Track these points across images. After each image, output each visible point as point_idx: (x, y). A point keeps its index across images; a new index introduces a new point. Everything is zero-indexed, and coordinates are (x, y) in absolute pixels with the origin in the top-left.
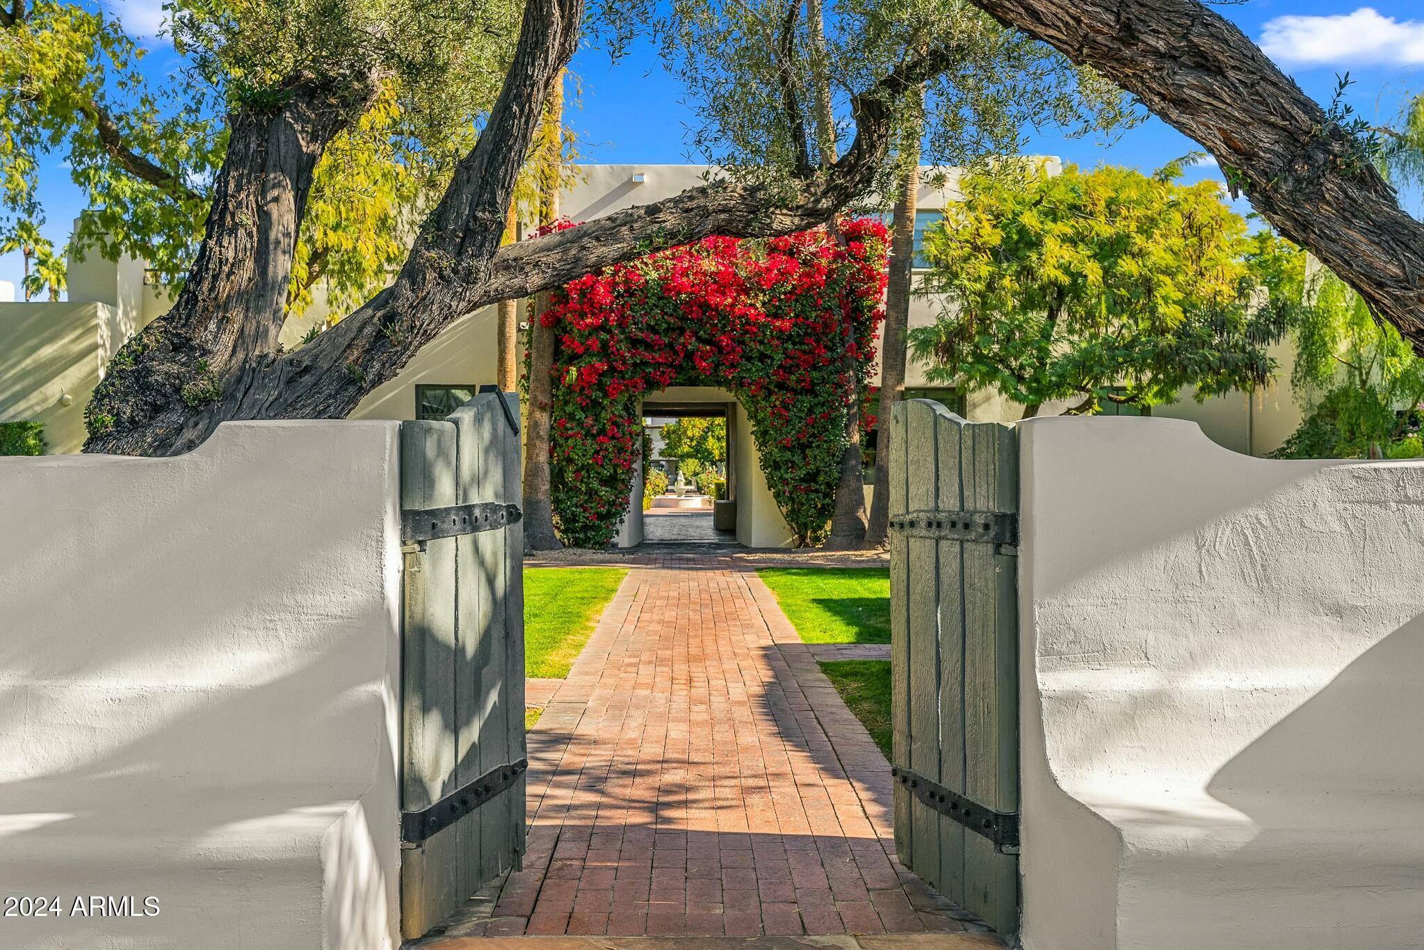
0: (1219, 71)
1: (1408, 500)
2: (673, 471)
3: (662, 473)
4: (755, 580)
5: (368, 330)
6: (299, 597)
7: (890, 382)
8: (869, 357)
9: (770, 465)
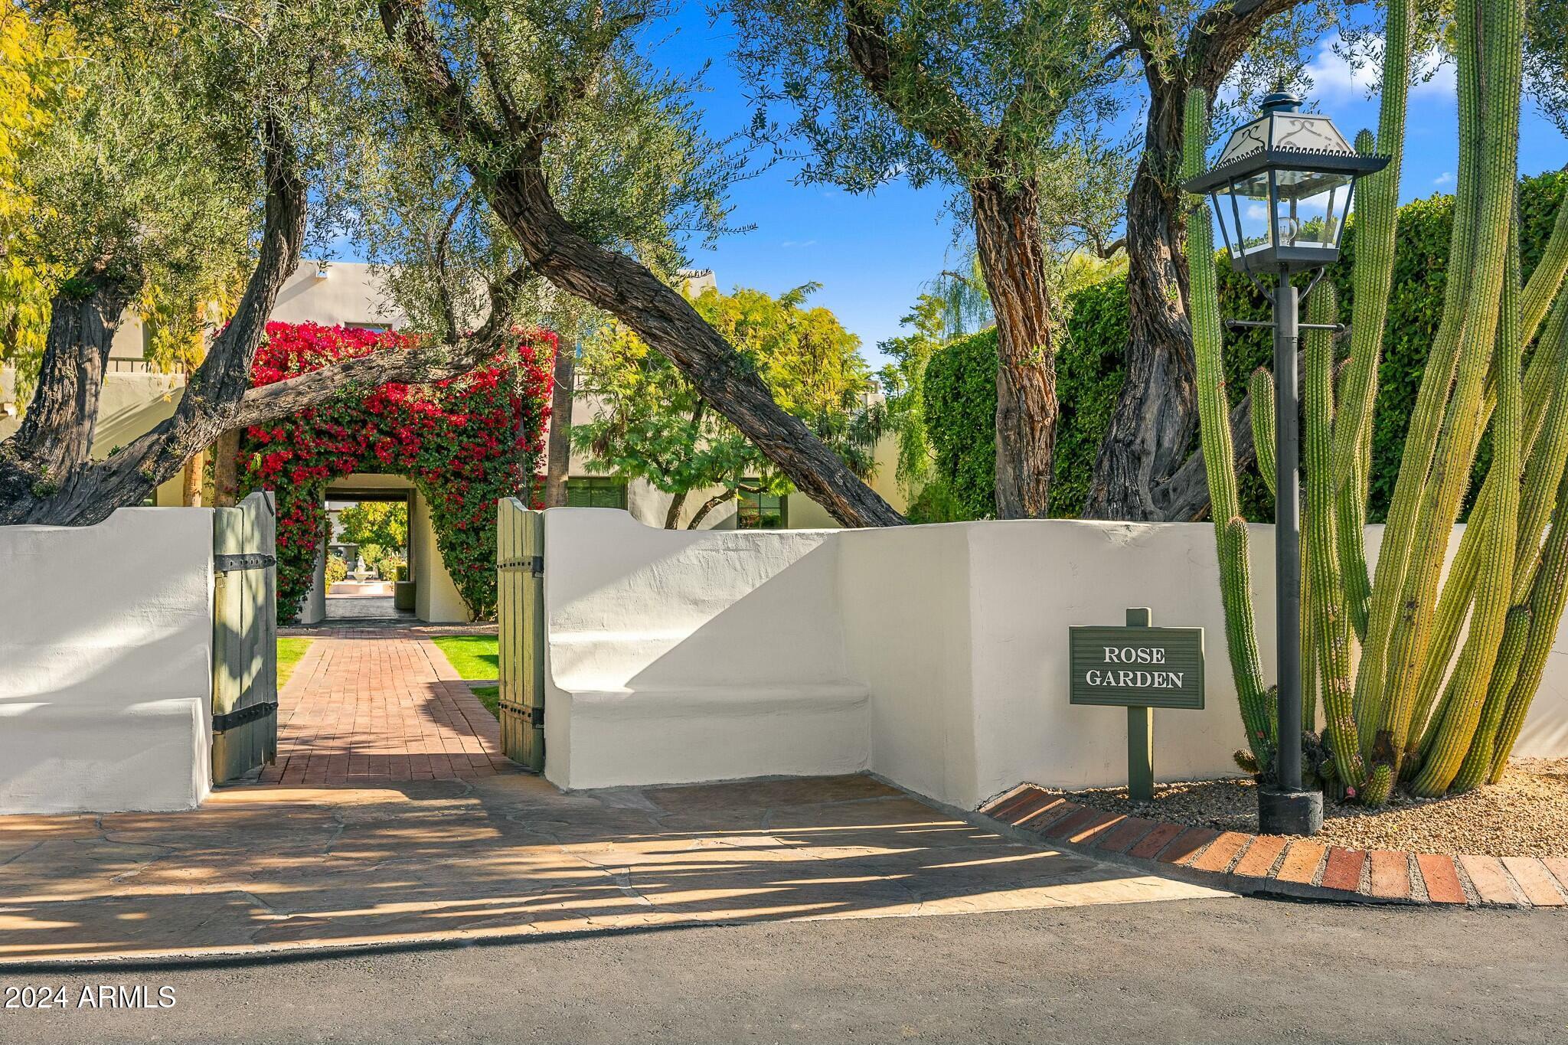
0: (670, 320)
1: (728, 549)
2: (352, 557)
3: (340, 559)
4: (430, 645)
5: (156, 448)
6: (161, 600)
7: (556, 473)
8: (539, 449)
9: (448, 546)
